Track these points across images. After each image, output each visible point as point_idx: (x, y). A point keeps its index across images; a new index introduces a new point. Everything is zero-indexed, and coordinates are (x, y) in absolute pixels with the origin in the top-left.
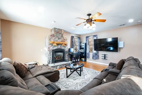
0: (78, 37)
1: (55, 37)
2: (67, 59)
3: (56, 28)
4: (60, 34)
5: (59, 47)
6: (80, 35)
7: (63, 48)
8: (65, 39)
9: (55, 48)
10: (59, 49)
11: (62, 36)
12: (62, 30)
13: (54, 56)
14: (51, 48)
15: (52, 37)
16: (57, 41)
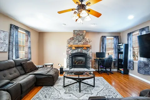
0: (113, 36)
1: (75, 40)
2: (90, 66)
3: (76, 30)
4: (80, 35)
5: (79, 50)
6: (119, 33)
7: (84, 51)
8: (87, 42)
9: (74, 52)
10: (79, 52)
11: (84, 38)
12: (84, 31)
13: (74, 61)
14: (70, 52)
15: (71, 40)
16: (76, 44)
